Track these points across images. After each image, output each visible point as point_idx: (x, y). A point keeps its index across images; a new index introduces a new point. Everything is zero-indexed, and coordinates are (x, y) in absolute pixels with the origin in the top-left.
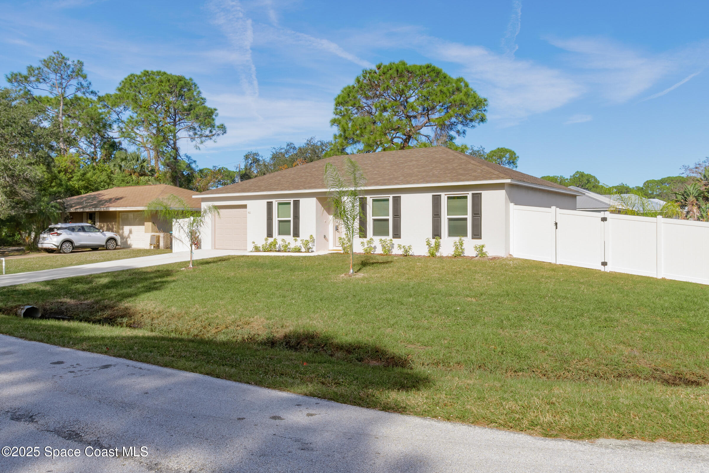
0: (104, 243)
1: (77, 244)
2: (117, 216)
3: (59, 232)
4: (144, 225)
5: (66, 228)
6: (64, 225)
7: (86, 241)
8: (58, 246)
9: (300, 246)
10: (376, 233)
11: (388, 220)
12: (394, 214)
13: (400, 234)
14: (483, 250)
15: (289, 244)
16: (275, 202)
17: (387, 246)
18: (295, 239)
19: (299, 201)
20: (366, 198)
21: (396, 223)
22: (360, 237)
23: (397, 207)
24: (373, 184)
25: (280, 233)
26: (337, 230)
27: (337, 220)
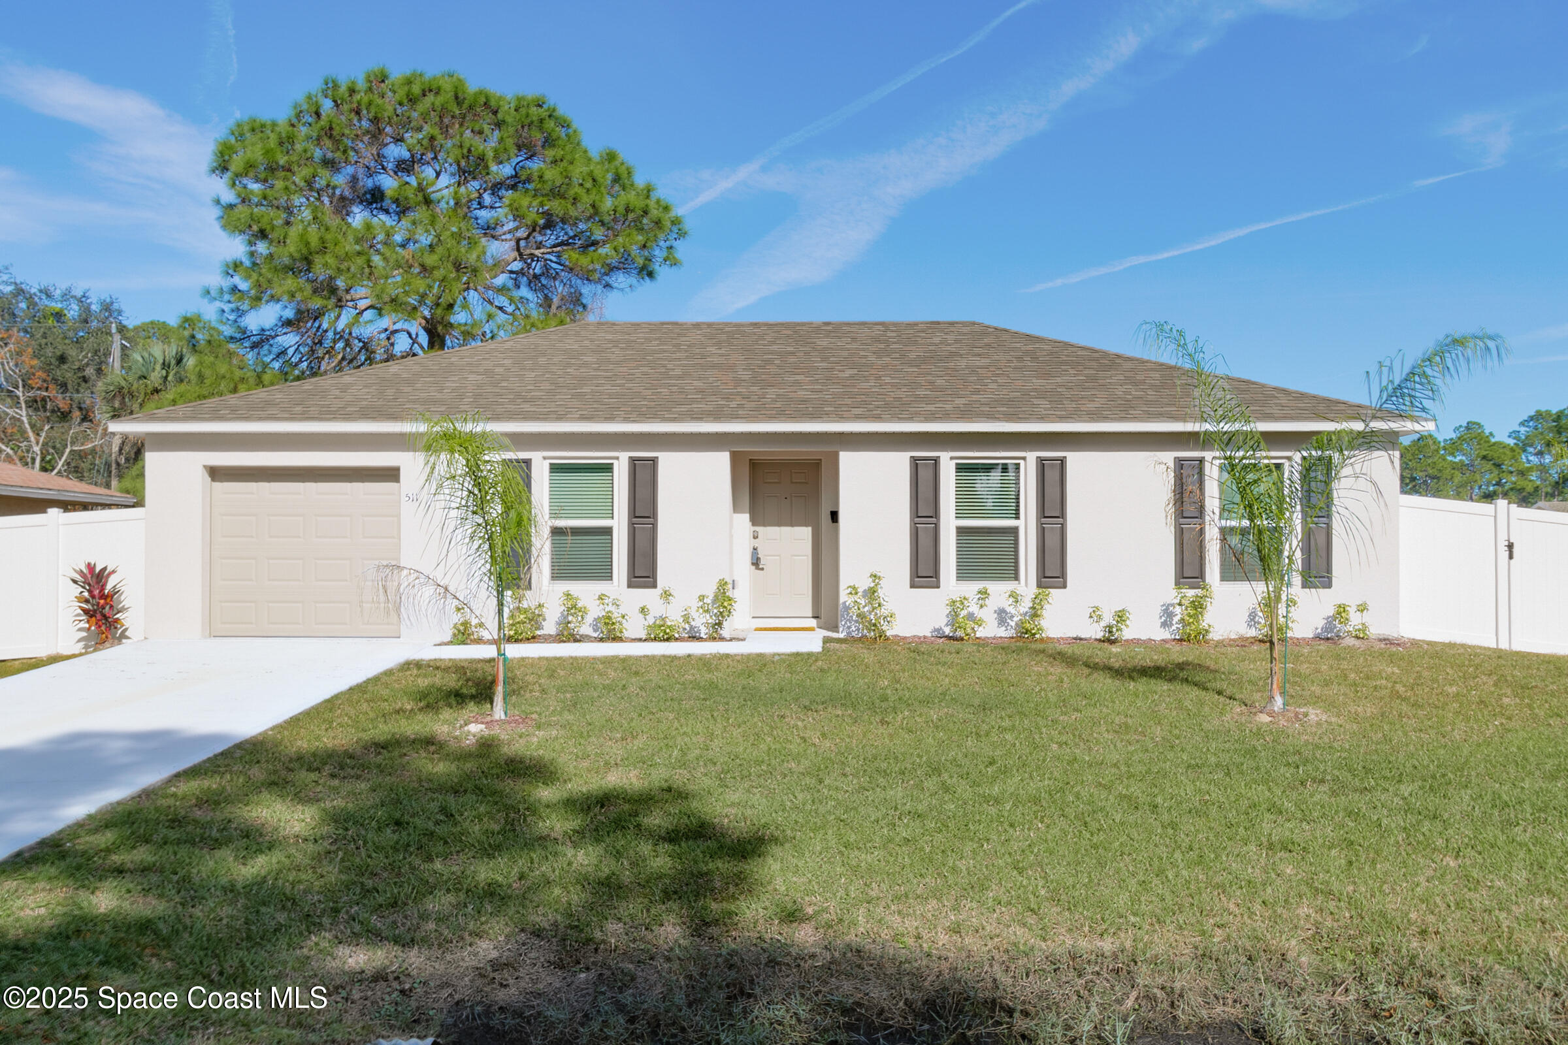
9: (686, 618)
10: (965, 572)
11: (1014, 531)
12: (1042, 512)
13: (1063, 575)
14: (1355, 619)
15: (643, 610)
16: (540, 463)
17: (1035, 614)
18: (667, 595)
19: (654, 460)
20: (936, 461)
21: (1052, 541)
22: (912, 586)
23: (1052, 491)
24: (964, 415)
25: (560, 572)
26: (756, 563)
27: (760, 529)
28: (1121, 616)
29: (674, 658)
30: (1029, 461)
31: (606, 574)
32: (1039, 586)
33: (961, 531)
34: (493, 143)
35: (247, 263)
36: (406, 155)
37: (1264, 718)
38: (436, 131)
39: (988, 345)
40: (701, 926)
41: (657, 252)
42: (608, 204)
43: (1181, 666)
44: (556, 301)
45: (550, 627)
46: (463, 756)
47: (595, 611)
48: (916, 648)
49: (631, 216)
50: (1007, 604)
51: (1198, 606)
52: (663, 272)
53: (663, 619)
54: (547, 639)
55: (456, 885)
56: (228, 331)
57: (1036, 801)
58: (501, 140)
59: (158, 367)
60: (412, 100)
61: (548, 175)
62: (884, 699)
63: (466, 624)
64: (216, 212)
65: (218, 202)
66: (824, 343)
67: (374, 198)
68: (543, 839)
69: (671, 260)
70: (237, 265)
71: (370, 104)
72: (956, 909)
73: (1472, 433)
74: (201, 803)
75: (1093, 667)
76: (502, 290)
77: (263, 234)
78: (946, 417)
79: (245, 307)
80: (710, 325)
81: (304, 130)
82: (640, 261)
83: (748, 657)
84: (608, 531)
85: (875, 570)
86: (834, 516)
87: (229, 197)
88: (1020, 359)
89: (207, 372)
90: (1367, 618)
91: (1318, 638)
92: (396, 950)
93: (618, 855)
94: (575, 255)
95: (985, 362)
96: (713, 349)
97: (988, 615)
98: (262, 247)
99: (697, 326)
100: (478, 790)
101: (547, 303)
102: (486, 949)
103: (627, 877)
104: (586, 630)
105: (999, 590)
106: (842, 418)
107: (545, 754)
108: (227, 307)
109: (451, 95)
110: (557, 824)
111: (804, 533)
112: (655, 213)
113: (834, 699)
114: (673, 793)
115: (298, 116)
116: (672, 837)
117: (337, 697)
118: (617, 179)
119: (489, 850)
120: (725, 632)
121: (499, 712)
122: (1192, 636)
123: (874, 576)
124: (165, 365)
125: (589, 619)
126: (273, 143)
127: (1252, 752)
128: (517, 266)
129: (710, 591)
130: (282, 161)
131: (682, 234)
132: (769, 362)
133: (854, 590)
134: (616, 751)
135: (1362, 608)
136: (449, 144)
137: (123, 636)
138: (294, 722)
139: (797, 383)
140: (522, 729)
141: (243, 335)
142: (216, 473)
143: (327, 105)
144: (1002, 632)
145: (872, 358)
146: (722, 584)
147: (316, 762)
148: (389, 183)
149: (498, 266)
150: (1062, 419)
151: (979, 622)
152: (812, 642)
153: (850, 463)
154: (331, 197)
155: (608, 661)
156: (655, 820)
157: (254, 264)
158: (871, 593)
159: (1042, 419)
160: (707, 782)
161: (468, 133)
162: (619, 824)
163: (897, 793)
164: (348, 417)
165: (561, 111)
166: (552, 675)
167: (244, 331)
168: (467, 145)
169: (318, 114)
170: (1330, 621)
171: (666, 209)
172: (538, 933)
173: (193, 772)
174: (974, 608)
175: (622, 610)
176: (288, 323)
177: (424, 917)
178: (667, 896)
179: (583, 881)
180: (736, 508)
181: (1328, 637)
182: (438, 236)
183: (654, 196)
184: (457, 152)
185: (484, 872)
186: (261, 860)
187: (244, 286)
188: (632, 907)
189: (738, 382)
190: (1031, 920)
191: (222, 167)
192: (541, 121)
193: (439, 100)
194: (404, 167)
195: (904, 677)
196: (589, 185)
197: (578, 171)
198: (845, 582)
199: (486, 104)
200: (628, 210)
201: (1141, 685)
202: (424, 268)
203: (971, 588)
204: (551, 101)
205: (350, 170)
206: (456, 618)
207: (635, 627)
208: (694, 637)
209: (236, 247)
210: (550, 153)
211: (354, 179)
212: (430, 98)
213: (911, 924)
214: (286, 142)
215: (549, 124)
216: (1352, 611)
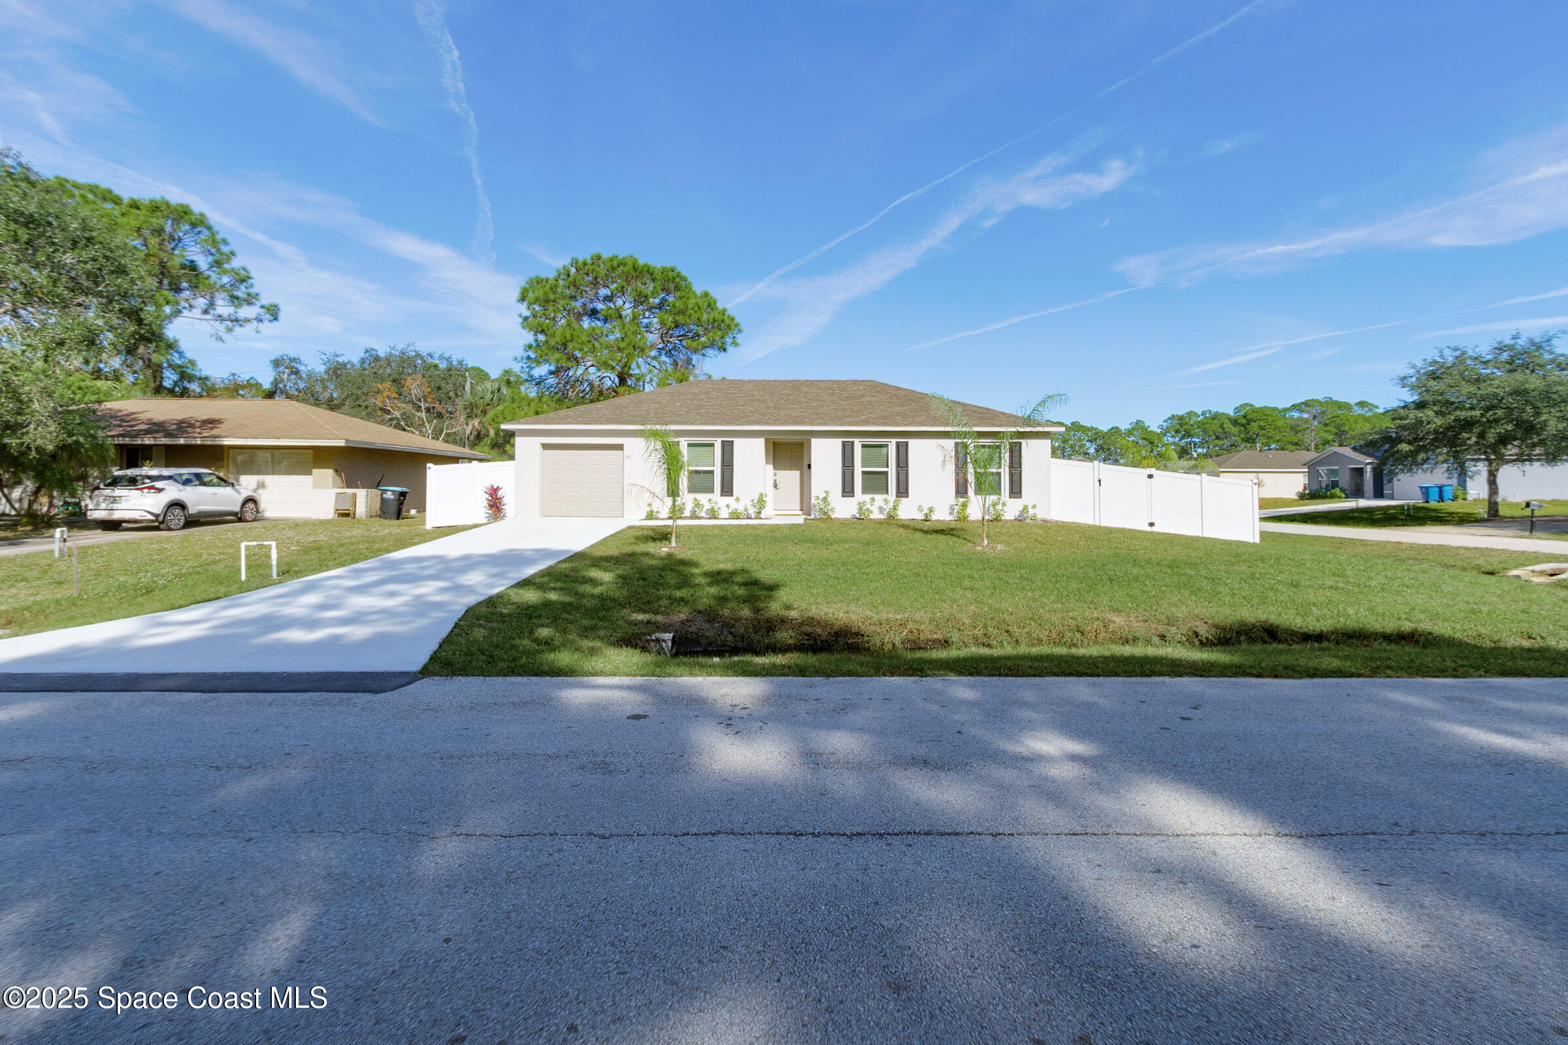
0: (237, 509)
1: (193, 509)
2: (225, 456)
3: (158, 484)
4: (310, 474)
5: (170, 478)
6: (166, 472)
7: (208, 505)
8: (157, 516)
9: (746, 510)
10: (866, 490)
11: (886, 473)
12: (898, 465)
13: (907, 492)
14: (1031, 512)
15: (728, 506)
16: (683, 442)
17: (895, 508)
18: (738, 499)
19: (732, 442)
20: (853, 442)
21: (902, 478)
22: (843, 496)
23: (902, 457)
24: (865, 423)
25: (692, 490)
26: (776, 486)
27: (777, 471)
28: (931, 510)
29: (741, 525)
30: (892, 443)
31: (711, 490)
32: (897, 496)
33: (864, 473)
34: (651, 289)
35: (534, 345)
36: (609, 293)
37: (980, 548)
38: (624, 284)
39: (878, 391)
40: (757, 611)
41: (728, 340)
42: (705, 317)
43: (952, 529)
44: (680, 363)
45: (687, 513)
46: (662, 559)
47: (707, 506)
48: (843, 523)
49: (716, 323)
50: (882, 504)
51: (965, 506)
52: (730, 349)
53: (736, 510)
54: (686, 518)
55: (670, 598)
56: (525, 377)
57: (882, 574)
58: (655, 288)
59: (489, 394)
60: (613, 269)
61: (677, 305)
62: (828, 540)
63: (652, 512)
64: (520, 320)
65: (521, 316)
66: (805, 390)
67: (594, 313)
68: (698, 585)
69: (735, 344)
70: (530, 346)
71: (593, 270)
72: (848, 606)
73: (1139, 426)
74: (572, 570)
75: (915, 529)
76: (654, 358)
77: (543, 331)
78: (857, 424)
79: (534, 365)
80: (755, 381)
81: (561, 282)
82: (720, 344)
83: (773, 525)
84: (712, 472)
85: (826, 489)
86: (809, 466)
87: (527, 313)
88: (891, 398)
89: (515, 397)
90: (1036, 511)
91: (1016, 519)
92: (652, 615)
93: (726, 589)
94: (689, 342)
95: (876, 399)
96: (757, 393)
97: (875, 509)
98: (542, 338)
99: (749, 381)
100: (671, 570)
101: (675, 364)
102: (682, 616)
103: (730, 596)
104: (703, 514)
105: (879, 498)
106: (812, 424)
107: (695, 559)
108: (525, 366)
109: (631, 267)
110: (702, 580)
111: (797, 473)
112: (727, 321)
113: (807, 541)
114: (743, 571)
115: (559, 276)
116: (745, 584)
117: (606, 538)
118: (709, 305)
119: (679, 587)
120: (762, 516)
121: (673, 544)
122: (962, 518)
123: (826, 492)
124: (493, 392)
125: (704, 510)
126: (547, 288)
127: (970, 560)
128: (660, 346)
129: (756, 499)
130: (552, 297)
131: (740, 331)
132: (782, 398)
133: (817, 498)
134: (722, 558)
135: (1034, 507)
136: (630, 289)
137: (504, 516)
138: (593, 546)
139: (794, 408)
140: (683, 550)
141: (531, 379)
142: (545, 446)
143: (573, 270)
144: (881, 517)
145: (827, 397)
146: (761, 495)
147: (608, 559)
148: (600, 306)
149: (652, 347)
150: (906, 425)
151: (871, 512)
152: (800, 520)
153: (815, 442)
154: (574, 314)
155: (714, 527)
156: (739, 579)
157: (538, 345)
158: (825, 499)
159: (898, 425)
160: (757, 568)
161: (640, 284)
162: (725, 580)
163: (830, 571)
164: (602, 423)
165: (683, 274)
166: (691, 531)
167: (531, 376)
168: (639, 290)
169: (569, 275)
170: (1022, 512)
171: (733, 319)
172: (700, 612)
173: (565, 561)
174: (868, 506)
175: (718, 506)
176: (551, 373)
177: (660, 606)
178: (744, 602)
179: (714, 597)
180: (767, 462)
181: (1020, 520)
182: (626, 333)
183: (727, 313)
184: (634, 293)
185: (678, 594)
186: (600, 588)
187: (533, 356)
188: (732, 605)
189: (768, 408)
190: (873, 609)
191: (523, 299)
192: (674, 278)
193: (626, 269)
194: (609, 299)
195: (836, 533)
196: (696, 309)
197: (692, 302)
198: (814, 494)
199: (648, 271)
200: (714, 320)
201: (934, 536)
202: (619, 349)
203: (868, 497)
204: (678, 269)
205: (583, 300)
206: (648, 509)
207: (724, 513)
208: (749, 518)
209: (529, 338)
210: (678, 294)
211: (584, 305)
212: (621, 268)
213: (831, 610)
214: (554, 288)
215: (678, 280)
216: (1030, 508)
